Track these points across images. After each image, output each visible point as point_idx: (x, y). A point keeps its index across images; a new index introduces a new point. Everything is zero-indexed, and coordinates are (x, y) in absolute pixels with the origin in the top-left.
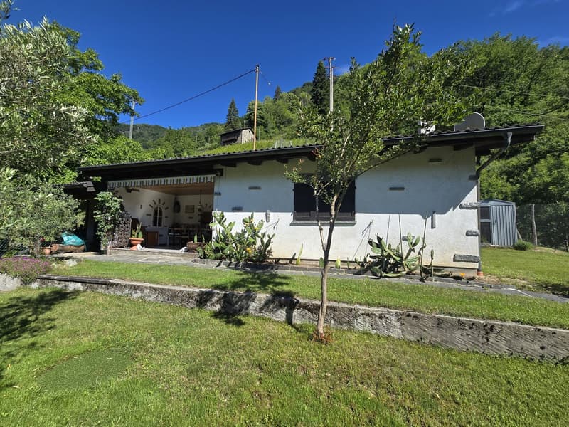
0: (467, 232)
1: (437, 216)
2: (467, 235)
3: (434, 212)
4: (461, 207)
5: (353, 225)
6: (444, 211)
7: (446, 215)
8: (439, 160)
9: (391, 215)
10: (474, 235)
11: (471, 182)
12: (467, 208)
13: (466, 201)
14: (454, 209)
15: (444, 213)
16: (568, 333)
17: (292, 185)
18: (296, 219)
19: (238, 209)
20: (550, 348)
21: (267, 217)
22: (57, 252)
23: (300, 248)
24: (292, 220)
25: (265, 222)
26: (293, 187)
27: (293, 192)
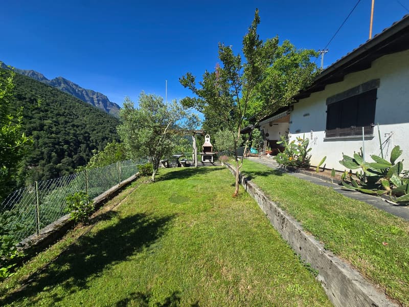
5: (371, 138)
16: (312, 244)
17: (325, 108)
18: (327, 136)
19: (298, 132)
20: (303, 251)
21: (312, 136)
22: (248, 156)
23: (322, 159)
24: (325, 137)
25: (310, 140)
26: (326, 110)
27: (326, 114)
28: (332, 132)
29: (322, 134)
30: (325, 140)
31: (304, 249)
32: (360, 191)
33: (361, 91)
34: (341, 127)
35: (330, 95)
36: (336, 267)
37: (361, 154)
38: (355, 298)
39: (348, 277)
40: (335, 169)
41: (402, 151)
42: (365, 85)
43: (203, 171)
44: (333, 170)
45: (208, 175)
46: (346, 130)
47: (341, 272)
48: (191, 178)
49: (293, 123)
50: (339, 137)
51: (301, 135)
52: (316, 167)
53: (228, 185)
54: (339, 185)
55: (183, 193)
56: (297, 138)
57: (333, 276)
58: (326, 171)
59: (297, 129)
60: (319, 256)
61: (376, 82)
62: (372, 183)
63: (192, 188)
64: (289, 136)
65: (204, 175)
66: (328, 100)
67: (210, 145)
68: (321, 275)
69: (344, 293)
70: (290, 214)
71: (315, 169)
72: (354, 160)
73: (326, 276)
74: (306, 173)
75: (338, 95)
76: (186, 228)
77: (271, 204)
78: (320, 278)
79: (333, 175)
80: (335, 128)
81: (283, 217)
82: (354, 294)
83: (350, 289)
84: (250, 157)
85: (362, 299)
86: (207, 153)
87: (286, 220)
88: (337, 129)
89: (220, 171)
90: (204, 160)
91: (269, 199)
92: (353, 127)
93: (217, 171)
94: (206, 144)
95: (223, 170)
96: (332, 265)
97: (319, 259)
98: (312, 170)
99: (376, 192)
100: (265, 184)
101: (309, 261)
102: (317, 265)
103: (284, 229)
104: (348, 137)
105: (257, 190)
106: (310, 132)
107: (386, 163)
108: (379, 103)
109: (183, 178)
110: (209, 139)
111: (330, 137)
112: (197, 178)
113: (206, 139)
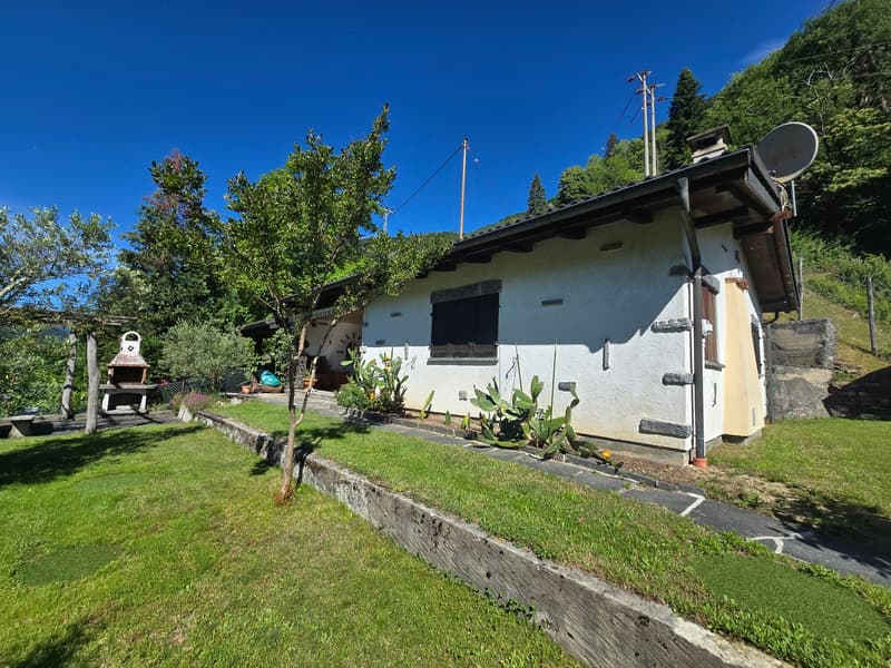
0: (664, 379)
1: (611, 347)
2: (665, 383)
3: (606, 340)
4: (655, 330)
5: (495, 363)
6: (624, 338)
7: (627, 344)
8: (617, 245)
9: (558, 346)
10: (677, 384)
11: (673, 279)
12: (665, 330)
13: (664, 316)
14: (641, 334)
15: (625, 342)
16: (518, 557)
17: (430, 308)
18: (433, 355)
19: (380, 343)
20: (496, 578)
21: (406, 354)
22: (255, 392)
23: (428, 395)
24: (429, 356)
25: (403, 361)
26: (431, 311)
27: (431, 318)
28: (441, 349)
29: (424, 352)
30: (429, 363)
31: (497, 576)
32: (496, 445)
33: (480, 292)
34: (455, 342)
35: (437, 288)
36: (572, 583)
37: (493, 386)
38: (612, 621)
39: (596, 591)
40: (451, 413)
41: (542, 384)
42: (486, 284)
43: (128, 443)
44: (447, 415)
45: (154, 452)
46: (462, 348)
47: (582, 589)
48: (86, 472)
49: (370, 326)
50: (452, 359)
51: (386, 350)
52: (420, 411)
53: (238, 473)
54: (466, 438)
55: (78, 534)
56: (381, 356)
57: (567, 601)
58: (431, 416)
59: (379, 339)
60: (534, 576)
61: (497, 284)
62: (511, 431)
63: (112, 507)
64: (361, 350)
65: (139, 455)
66: (433, 296)
67: (141, 362)
68: (541, 610)
69: (591, 624)
70: (449, 511)
71: (414, 414)
72: (488, 398)
73: (553, 606)
74: (405, 424)
75: (449, 291)
76: (166, 656)
77: (396, 500)
78: (540, 616)
79: (448, 422)
80: (445, 344)
81: (437, 523)
82: (608, 615)
83: (601, 611)
84: (259, 394)
85: (622, 617)
86: (125, 386)
87: (444, 527)
88: (449, 345)
89: (189, 437)
90: (111, 407)
91: (388, 489)
92: (471, 344)
93: (180, 438)
94: (125, 358)
95: (199, 434)
96: (563, 582)
97: (535, 581)
98: (409, 417)
99: (517, 444)
100: (354, 457)
101: (511, 592)
102: (530, 595)
103: (440, 546)
104: (466, 359)
105: (346, 474)
106: (403, 345)
107: (527, 400)
108: (502, 313)
109: (49, 478)
110: (136, 345)
111: (438, 356)
112: (115, 467)
113: (125, 344)
